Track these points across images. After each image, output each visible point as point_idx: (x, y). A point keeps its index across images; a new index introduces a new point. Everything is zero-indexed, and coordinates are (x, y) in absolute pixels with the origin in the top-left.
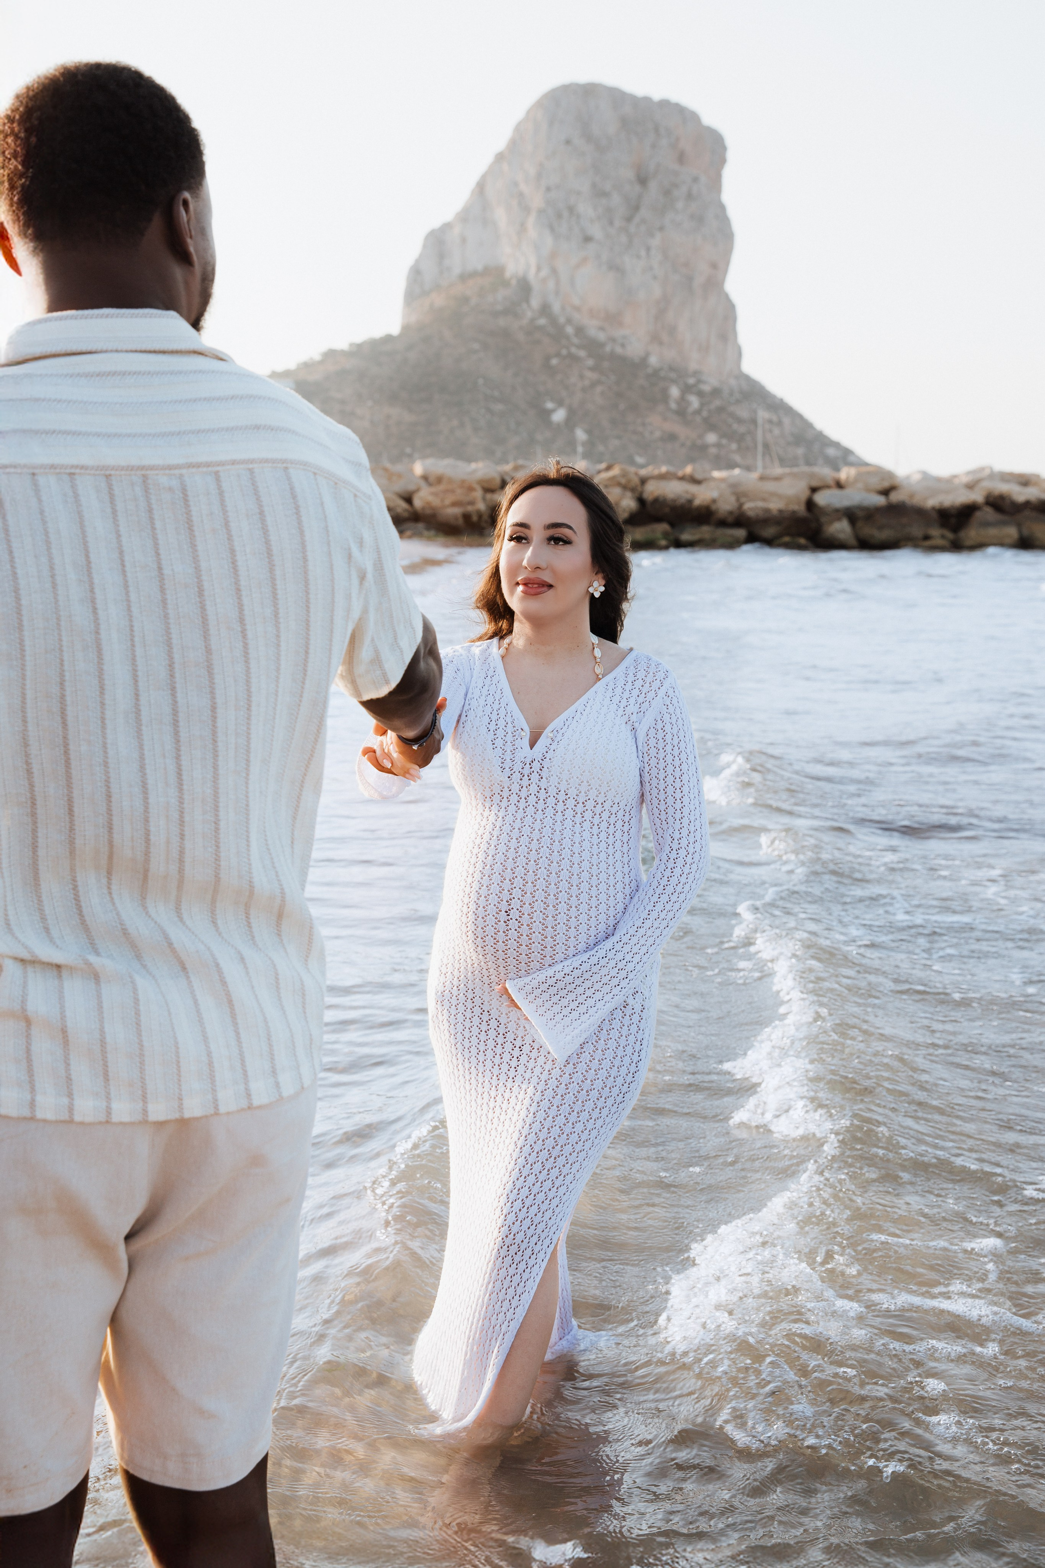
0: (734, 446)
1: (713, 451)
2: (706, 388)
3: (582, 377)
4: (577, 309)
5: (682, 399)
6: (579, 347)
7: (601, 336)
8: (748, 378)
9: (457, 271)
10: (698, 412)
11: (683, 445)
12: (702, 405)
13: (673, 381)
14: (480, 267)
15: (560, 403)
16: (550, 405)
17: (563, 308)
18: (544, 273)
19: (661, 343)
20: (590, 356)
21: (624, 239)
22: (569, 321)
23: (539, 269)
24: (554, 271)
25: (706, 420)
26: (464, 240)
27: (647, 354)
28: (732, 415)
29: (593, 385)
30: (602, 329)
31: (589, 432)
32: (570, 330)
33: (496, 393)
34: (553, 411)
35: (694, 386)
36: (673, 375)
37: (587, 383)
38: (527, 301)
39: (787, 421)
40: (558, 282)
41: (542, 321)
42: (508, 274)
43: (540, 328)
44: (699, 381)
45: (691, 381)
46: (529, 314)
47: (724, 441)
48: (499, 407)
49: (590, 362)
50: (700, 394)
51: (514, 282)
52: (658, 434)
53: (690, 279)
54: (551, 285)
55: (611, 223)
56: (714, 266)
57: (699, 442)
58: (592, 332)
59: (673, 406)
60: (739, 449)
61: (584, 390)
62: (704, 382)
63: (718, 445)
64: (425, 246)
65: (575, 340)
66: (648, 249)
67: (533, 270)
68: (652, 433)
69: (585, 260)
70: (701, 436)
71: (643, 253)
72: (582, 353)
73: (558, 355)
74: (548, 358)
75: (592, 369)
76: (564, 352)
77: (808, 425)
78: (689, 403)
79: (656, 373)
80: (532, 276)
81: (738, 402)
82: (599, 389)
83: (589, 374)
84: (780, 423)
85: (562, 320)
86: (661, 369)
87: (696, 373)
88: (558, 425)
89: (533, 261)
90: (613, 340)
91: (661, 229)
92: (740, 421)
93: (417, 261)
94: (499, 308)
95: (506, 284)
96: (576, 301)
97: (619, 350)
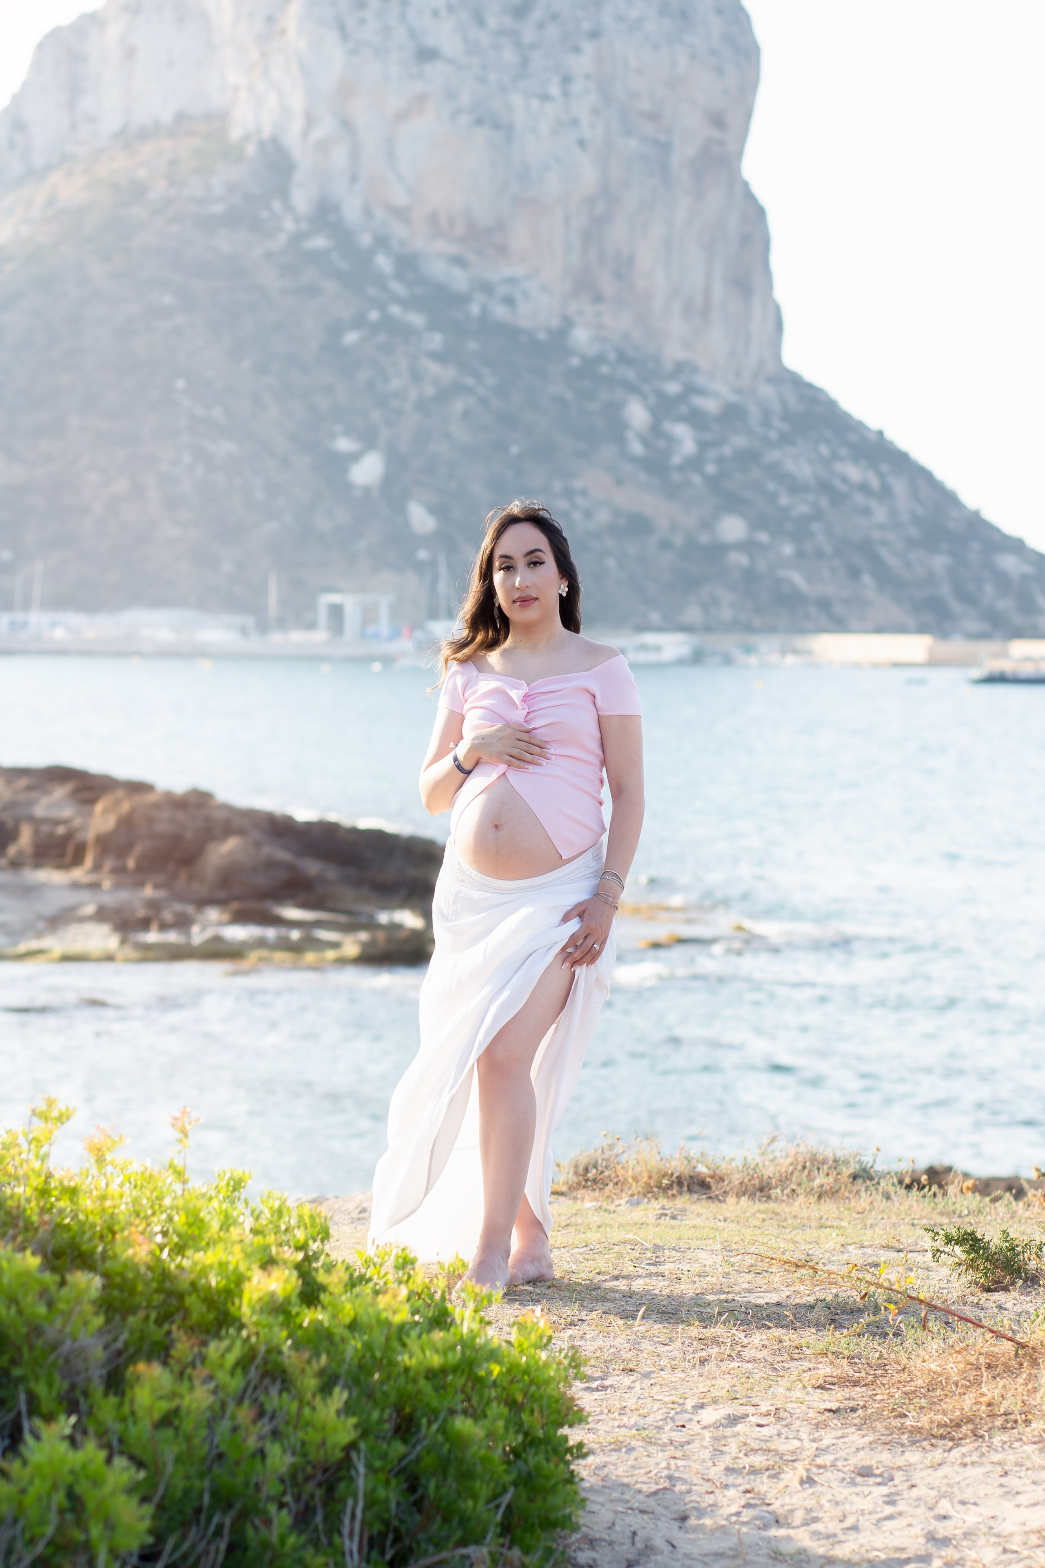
0: (788, 549)
1: (738, 559)
2: (710, 405)
3: (416, 376)
4: (401, 214)
5: (656, 430)
6: (406, 303)
7: (459, 279)
8: (796, 381)
9: (111, 123)
10: (695, 463)
11: (665, 545)
12: (703, 446)
13: (633, 389)
14: (166, 117)
15: (369, 441)
16: (344, 445)
17: (367, 212)
18: (325, 128)
19: (598, 298)
20: (433, 326)
21: (509, 55)
22: (382, 242)
23: (310, 121)
24: (347, 125)
25: (713, 482)
26: (130, 54)
27: (568, 323)
28: (773, 470)
29: (445, 395)
30: (458, 261)
31: (438, 511)
32: (383, 263)
33: (217, 413)
34: (355, 457)
35: (681, 398)
36: (630, 374)
37: (430, 390)
38: (284, 195)
39: (899, 487)
40: (355, 153)
41: (320, 242)
42: (235, 134)
43: (315, 258)
44: (691, 389)
45: (673, 388)
46: (289, 225)
47: (763, 537)
48: (226, 448)
49: (436, 341)
50: (697, 419)
51: (251, 150)
52: (603, 517)
53: (665, 147)
54: (340, 157)
55: (480, 21)
56: (718, 121)
57: (704, 538)
58: (437, 269)
59: (637, 448)
60: (800, 554)
61: (422, 406)
62: (701, 392)
63: (747, 546)
64: (37, 66)
65: (398, 288)
66: (566, 80)
67: (297, 125)
68: (588, 514)
69: (421, 99)
70: (707, 525)
71: (554, 89)
72: (417, 319)
73: (359, 322)
74: (335, 330)
75: (436, 356)
76: (374, 315)
77: (949, 498)
78: (672, 441)
79: (591, 364)
80: (293, 139)
81: (785, 439)
82: (459, 405)
83: (434, 368)
84: (886, 492)
85: (366, 240)
86: (600, 359)
87: (680, 368)
88: (367, 490)
89: (297, 102)
90: (487, 288)
91: (594, 35)
92: (795, 487)
93: (17, 100)
94: (218, 208)
95: (233, 154)
96: (400, 198)
97: (500, 311)
